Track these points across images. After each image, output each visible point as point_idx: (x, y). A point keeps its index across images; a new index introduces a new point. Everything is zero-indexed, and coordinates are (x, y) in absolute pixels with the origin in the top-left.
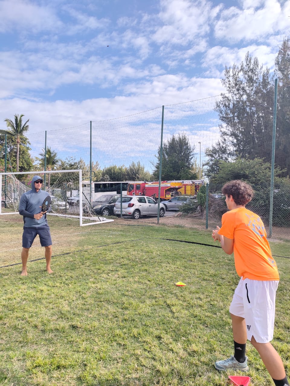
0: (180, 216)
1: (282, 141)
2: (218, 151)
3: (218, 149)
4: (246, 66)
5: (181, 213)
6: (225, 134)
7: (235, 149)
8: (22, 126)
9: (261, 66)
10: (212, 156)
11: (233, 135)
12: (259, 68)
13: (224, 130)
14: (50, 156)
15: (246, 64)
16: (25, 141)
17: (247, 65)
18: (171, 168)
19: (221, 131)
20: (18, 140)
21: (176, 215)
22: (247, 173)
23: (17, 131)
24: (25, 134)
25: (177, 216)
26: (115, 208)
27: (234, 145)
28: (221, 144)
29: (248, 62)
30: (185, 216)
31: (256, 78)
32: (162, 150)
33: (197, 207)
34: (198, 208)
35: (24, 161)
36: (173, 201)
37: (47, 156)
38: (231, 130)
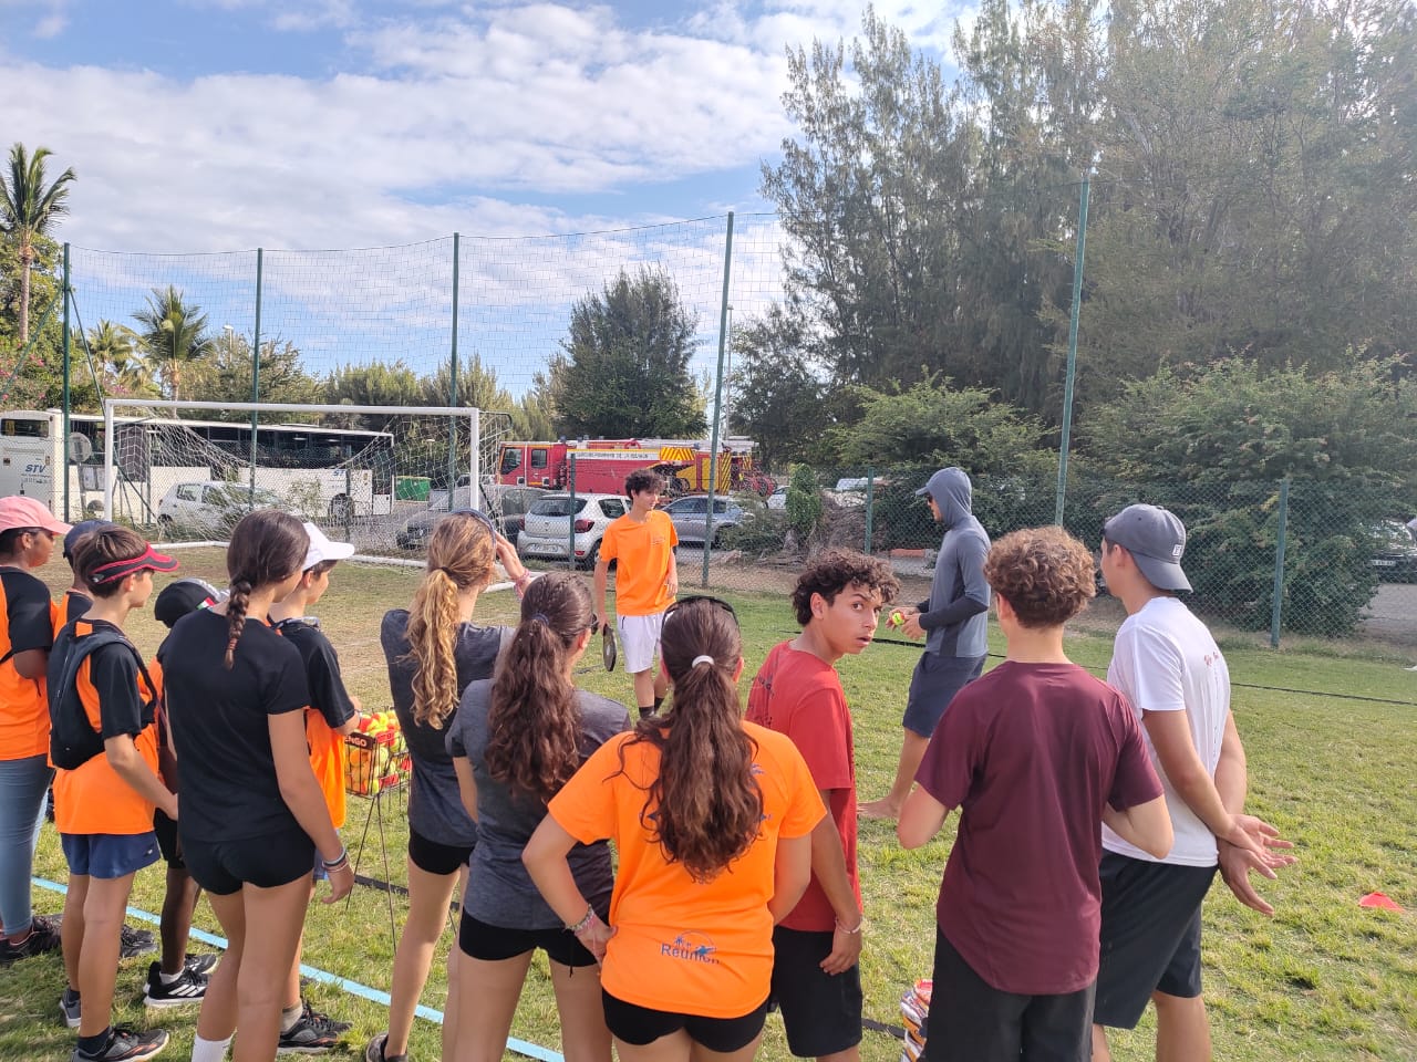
0: (738, 561)
1: (993, 323)
2: (773, 338)
3: (773, 331)
4: (871, 53)
5: (737, 553)
6: (797, 276)
7: (831, 334)
8: (44, 196)
9: (918, 57)
10: (752, 353)
11: (825, 284)
12: (913, 64)
13: (795, 264)
14: (178, 326)
15: (870, 49)
16: (48, 254)
17: (874, 48)
18: (621, 389)
19: (787, 268)
20: (25, 251)
21: (725, 559)
22: (950, 431)
23: (21, 214)
24: (59, 228)
25: (728, 561)
26: (521, 532)
27: (829, 319)
28: (786, 314)
29: (876, 41)
30: (749, 562)
31: (906, 97)
32: (583, 322)
33: (784, 534)
34: (789, 537)
35: (43, 337)
36: (677, 510)
37: (169, 325)
38: (818, 265)
